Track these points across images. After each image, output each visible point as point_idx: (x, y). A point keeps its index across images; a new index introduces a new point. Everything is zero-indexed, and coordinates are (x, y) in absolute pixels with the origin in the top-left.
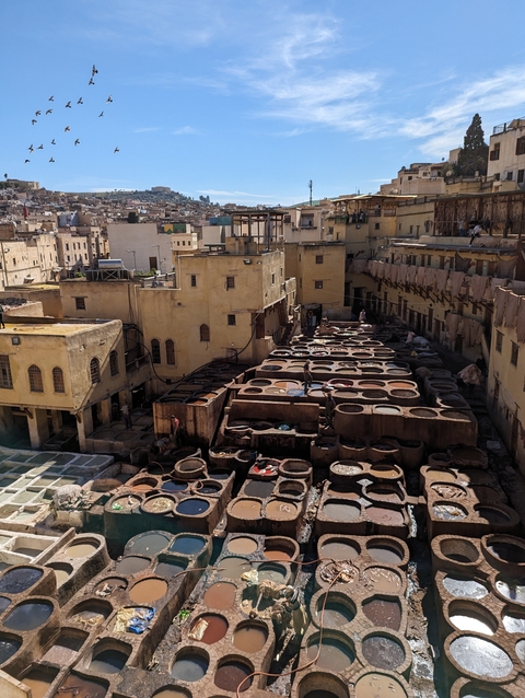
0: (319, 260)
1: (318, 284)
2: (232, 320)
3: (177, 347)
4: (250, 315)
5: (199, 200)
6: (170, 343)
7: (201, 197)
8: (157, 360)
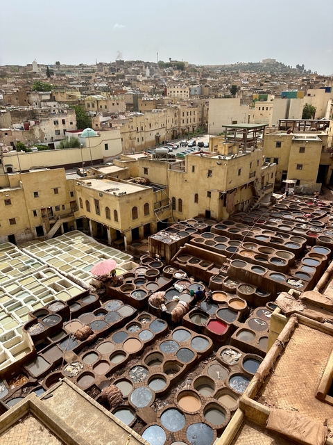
0: (302, 150)
1: (299, 167)
2: (209, 194)
3: (183, 203)
4: (218, 193)
5: (295, 67)
6: (180, 201)
7: (298, 66)
8: (174, 208)
